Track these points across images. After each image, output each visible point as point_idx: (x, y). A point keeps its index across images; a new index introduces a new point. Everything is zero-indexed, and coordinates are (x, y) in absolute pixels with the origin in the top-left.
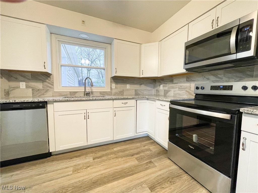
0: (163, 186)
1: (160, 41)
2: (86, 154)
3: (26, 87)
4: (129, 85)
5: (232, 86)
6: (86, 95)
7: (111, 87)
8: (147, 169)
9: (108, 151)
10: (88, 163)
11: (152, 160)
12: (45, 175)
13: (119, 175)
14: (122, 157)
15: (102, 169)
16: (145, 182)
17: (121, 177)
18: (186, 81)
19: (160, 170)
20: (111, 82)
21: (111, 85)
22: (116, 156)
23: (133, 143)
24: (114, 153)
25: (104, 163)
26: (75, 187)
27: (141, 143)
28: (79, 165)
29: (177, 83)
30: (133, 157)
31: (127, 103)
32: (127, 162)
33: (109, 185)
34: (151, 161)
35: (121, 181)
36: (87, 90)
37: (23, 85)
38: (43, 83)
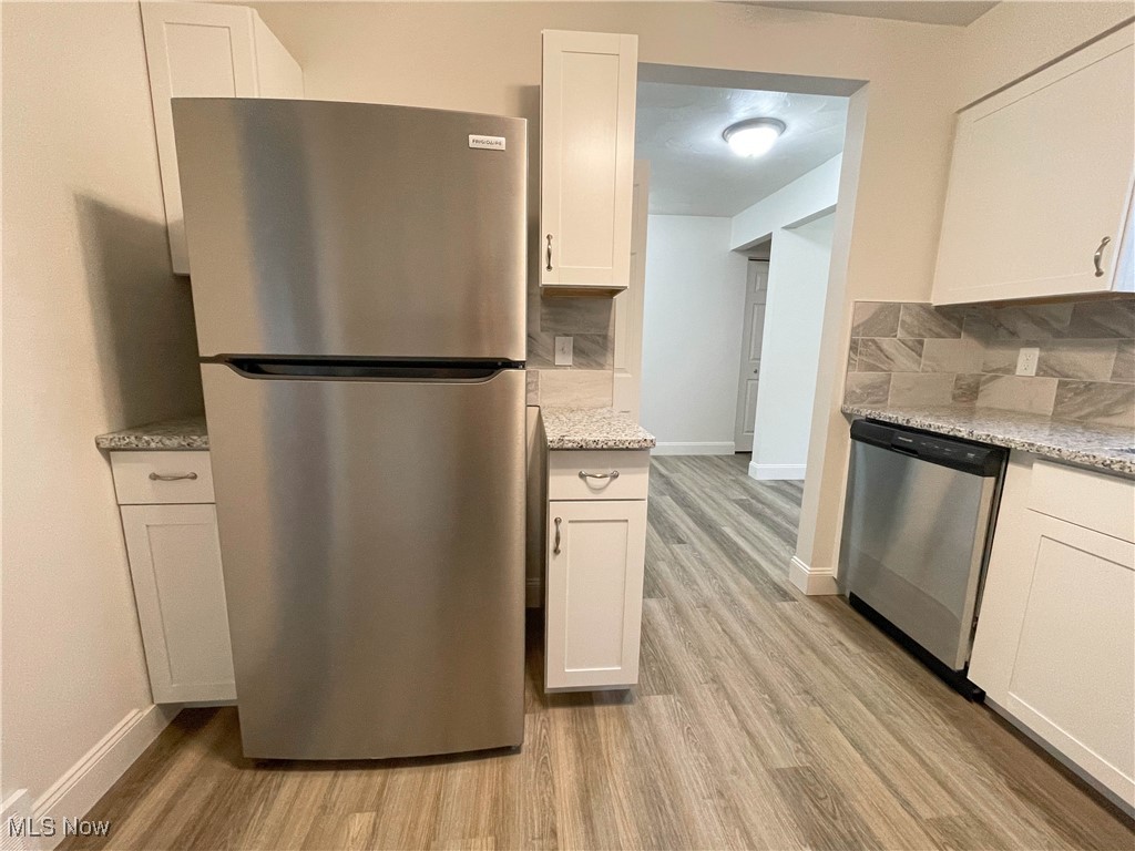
3: (1039, 368)
12: (873, 718)
37: (1027, 360)
38: (1120, 351)
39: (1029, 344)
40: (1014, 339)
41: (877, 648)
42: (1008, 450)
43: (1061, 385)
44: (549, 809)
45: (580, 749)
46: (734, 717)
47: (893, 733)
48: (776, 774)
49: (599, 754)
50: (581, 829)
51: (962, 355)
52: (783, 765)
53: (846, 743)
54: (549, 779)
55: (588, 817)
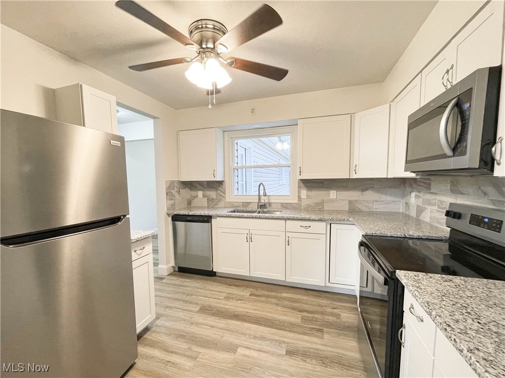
0: (307, 360)
1: (391, 102)
2: (247, 287)
3: (203, 196)
4: (335, 192)
5: (502, 222)
6: (260, 208)
7: (299, 196)
8: (305, 334)
9: (273, 294)
10: (242, 296)
11: (325, 330)
13: (264, 322)
14: (284, 307)
15: (251, 308)
16: (288, 343)
17: (264, 325)
18: (449, 191)
19: (323, 345)
20: (299, 187)
21: (299, 192)
22: (278, 302)
23: (320, 296)
24: (278, 298)
25: (258, 304)
26: (218, 311)
27: (333, 302)
28: (234, 294)
29: (436, 194)
30: (299, 313)
31: (310, 227)
32: (286, 315)
33: (247, 325)
34: (323, 330)
35: (262, 328)
36: (262, 201)
37: (200, 194)
38: (216, 191)
39: (200, 190)
40: (196, 189)
41: (192, 278)
42: (211, 216)
43: (208, 199)
44: (162, 361)
45: (152, 346)
46: (180, 310)
47: (208, 290)
48: (198, 312)
49: (159, 342)
50: (174, 355)
51: (186, 193)
52: (197, 310)
53: (203, 298)
54: (153, 357)
55: (172, 352)
